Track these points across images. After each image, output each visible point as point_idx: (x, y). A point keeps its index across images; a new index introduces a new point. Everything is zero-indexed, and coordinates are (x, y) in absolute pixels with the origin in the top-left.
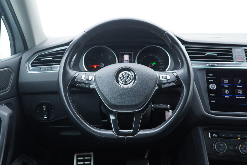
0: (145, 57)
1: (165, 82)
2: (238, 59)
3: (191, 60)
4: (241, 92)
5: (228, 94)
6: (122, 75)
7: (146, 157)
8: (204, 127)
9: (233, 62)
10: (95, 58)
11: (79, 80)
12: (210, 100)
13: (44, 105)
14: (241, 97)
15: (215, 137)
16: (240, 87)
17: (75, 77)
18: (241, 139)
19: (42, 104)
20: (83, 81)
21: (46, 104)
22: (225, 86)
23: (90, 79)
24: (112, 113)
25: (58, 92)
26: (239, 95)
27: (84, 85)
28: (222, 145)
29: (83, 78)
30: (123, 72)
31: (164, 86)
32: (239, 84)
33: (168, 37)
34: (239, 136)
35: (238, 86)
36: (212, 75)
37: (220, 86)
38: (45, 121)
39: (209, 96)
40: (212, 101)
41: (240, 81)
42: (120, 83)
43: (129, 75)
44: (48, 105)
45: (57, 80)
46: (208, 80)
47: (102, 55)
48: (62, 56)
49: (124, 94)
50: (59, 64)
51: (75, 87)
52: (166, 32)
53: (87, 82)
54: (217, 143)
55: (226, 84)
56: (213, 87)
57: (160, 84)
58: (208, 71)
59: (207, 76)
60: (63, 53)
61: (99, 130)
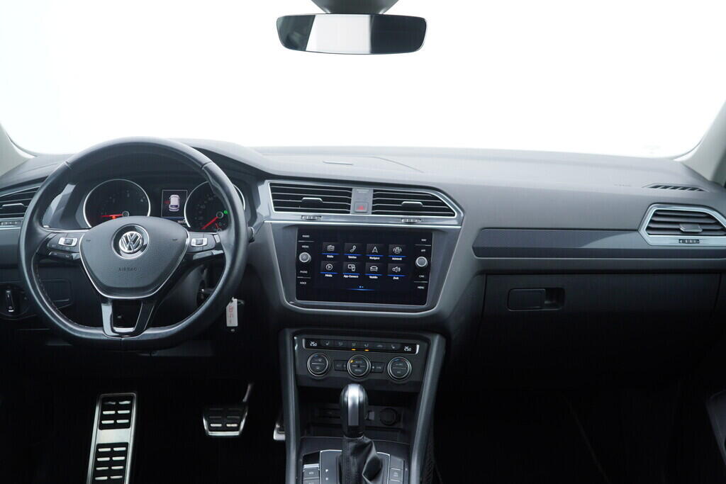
0: (210, 199)
1: (198, 249)
2: (359, 208)
3: (276, 210)
4: (353, 267)
5: (330, 271)
6: (126, 238)
7: (245, 399)
8: (294, 330)
9: (349, 213)
10: (114, 201)
11: (53, 246)
12: (298, 281)
13: (8, 289)
14: (352, 277)
15: (313, 347)
16: (353, 259)
17: (48, 240)
18: (357, 349)
19: (5, 287)
20: (60, 248)
21: (12, 287)
22: (328, 256)
23: (73, 244)
24: (105, 300)
25: (17, 266)
26: (349, 271)
27: (61, 254)
28: (320, 360)
29: (62, 242)
30: (128, 234)
31: (197, 256)
32: (353, 254)
33: (208, 174)
34: (354, 345)
35: (350, 257)
36: (308, 236)
37: (318, 256)
38: (11, 318)
39: (298, 274)
40: (301, 283)
41: (354, 247)
42: (121, 252)
43: (137, 237)
44: (15, 288)
45: (17, 243)
46: (299, 245)
47: (128, 196)
48: (30, 201)
49: (125, 269)
50: (23, 216)
51: (47, 257)
52: (206, 165)
53: (68, 249)
54: (312, 356)
55: (330, 253)
56: (305, 257)
57: (190, 252)
58: (302, 229)
59: (300, 237)
60: (32, 196)
61: (81, 327)
